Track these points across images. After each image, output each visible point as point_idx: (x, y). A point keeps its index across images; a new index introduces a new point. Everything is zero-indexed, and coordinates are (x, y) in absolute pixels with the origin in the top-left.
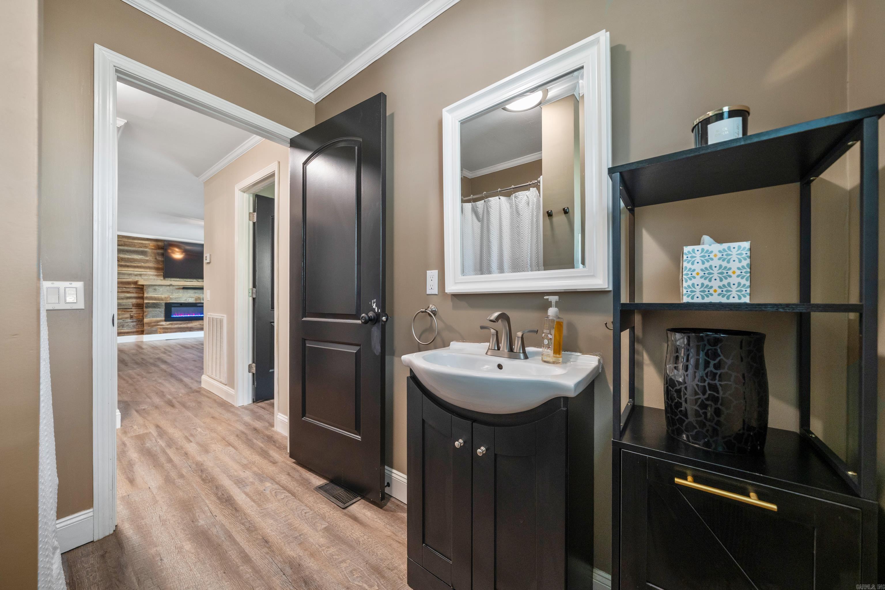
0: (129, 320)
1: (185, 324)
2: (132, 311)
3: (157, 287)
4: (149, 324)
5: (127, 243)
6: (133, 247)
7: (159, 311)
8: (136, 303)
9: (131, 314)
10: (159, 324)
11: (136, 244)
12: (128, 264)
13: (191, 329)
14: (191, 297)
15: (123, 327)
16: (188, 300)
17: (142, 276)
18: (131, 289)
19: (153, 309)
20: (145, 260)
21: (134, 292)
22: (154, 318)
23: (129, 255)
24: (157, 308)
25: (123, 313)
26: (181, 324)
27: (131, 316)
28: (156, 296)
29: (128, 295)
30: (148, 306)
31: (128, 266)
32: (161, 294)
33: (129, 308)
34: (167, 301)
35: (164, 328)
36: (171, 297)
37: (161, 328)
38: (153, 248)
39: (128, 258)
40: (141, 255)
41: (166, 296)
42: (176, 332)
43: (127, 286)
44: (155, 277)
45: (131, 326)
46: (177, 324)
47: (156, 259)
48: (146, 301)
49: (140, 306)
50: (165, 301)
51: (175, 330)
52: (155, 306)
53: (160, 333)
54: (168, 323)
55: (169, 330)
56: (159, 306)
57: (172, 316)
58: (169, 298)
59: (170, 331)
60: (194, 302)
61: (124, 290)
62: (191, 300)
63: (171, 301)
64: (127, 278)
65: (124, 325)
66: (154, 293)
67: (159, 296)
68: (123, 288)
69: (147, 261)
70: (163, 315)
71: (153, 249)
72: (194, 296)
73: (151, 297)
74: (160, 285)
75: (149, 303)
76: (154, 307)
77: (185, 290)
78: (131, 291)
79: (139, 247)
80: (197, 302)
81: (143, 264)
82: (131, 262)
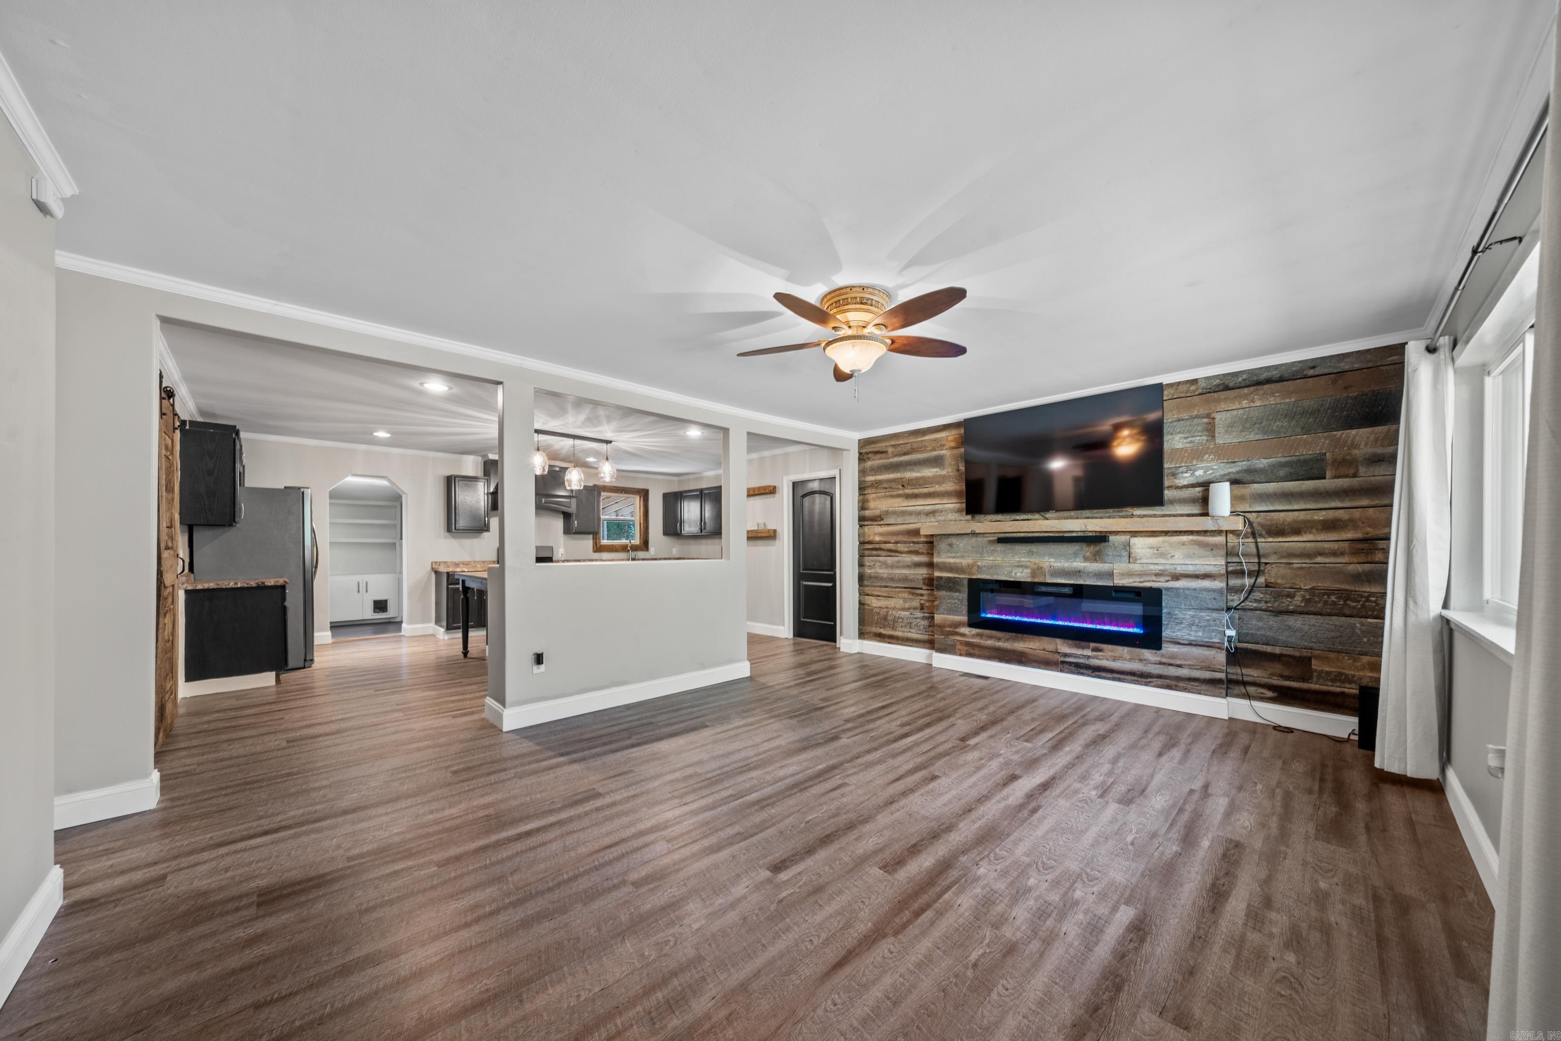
0: (919, 614)
1: (1007, 640)
2: (922, 595)
3: (953, 540)
4: (941, 627)
5: (915, 446)
6: (923, 452)
7: (959, 600)
8: (927, 576)
9: (922, 602)
10: (958, 630)
11: (927, 444)
12: (916, 491)
13: (1020, 659)
14: (1022, 566)
15: (910, 628)
16: (1016, 574)
17: (937, 514)
18: (921, 545)
19: (949, 593)
20: (941, 476)
21: (925, 552)
22: (950, 614)
23: (918, 471)
24: (955, 592)
25: (910, 596)
26: (999, 639)
27: (921, 604)
28: (952, 560)
29: (917, 559)
30: (940, 585)
31: (915, 496)
32: (962, 557)
33: (919, 586)
34: (973, 574)
35: (968, 644)
36: (979, 564)
37: (961, 643)
38: (953, 444)
39: (917, 479)
40: (934, 468)
41: (970, 561)
42: (989, 658)
43: (915, 540)
44: (956, 516)
45: (922, 627)
46: (990, 637)
47: (958, 470)
48: (937, 574)
49: (931, 583)
50: (969, 574)
51: (987, 653)
52: (951, 585)
53: (961, 655)
54: (975, 631)
55: (976, 651)
56: (958, 587)
57: (983, 615)
58: (975, 568)
59: (979, 653)
60: (1029, 580)
61: (913, 547)
62: (1022, 575)
63: (980, 577)
64: (915, 521)
65: (911, 623)
66: (949, 554)
67: (958, 560)
68: (910, 543)
69: (941, 480)
70: (965, 609)
71: (952, 448)
72: (1028, 564)
73: (944, 563)
74: (958, 535)
75: (941, 578)
76: (950, 589)
77: (1008, 546)
78: (920, 551)
79: (931, 450)
80: (1036, 580)
81: (938, 488)
82: (920, 485)
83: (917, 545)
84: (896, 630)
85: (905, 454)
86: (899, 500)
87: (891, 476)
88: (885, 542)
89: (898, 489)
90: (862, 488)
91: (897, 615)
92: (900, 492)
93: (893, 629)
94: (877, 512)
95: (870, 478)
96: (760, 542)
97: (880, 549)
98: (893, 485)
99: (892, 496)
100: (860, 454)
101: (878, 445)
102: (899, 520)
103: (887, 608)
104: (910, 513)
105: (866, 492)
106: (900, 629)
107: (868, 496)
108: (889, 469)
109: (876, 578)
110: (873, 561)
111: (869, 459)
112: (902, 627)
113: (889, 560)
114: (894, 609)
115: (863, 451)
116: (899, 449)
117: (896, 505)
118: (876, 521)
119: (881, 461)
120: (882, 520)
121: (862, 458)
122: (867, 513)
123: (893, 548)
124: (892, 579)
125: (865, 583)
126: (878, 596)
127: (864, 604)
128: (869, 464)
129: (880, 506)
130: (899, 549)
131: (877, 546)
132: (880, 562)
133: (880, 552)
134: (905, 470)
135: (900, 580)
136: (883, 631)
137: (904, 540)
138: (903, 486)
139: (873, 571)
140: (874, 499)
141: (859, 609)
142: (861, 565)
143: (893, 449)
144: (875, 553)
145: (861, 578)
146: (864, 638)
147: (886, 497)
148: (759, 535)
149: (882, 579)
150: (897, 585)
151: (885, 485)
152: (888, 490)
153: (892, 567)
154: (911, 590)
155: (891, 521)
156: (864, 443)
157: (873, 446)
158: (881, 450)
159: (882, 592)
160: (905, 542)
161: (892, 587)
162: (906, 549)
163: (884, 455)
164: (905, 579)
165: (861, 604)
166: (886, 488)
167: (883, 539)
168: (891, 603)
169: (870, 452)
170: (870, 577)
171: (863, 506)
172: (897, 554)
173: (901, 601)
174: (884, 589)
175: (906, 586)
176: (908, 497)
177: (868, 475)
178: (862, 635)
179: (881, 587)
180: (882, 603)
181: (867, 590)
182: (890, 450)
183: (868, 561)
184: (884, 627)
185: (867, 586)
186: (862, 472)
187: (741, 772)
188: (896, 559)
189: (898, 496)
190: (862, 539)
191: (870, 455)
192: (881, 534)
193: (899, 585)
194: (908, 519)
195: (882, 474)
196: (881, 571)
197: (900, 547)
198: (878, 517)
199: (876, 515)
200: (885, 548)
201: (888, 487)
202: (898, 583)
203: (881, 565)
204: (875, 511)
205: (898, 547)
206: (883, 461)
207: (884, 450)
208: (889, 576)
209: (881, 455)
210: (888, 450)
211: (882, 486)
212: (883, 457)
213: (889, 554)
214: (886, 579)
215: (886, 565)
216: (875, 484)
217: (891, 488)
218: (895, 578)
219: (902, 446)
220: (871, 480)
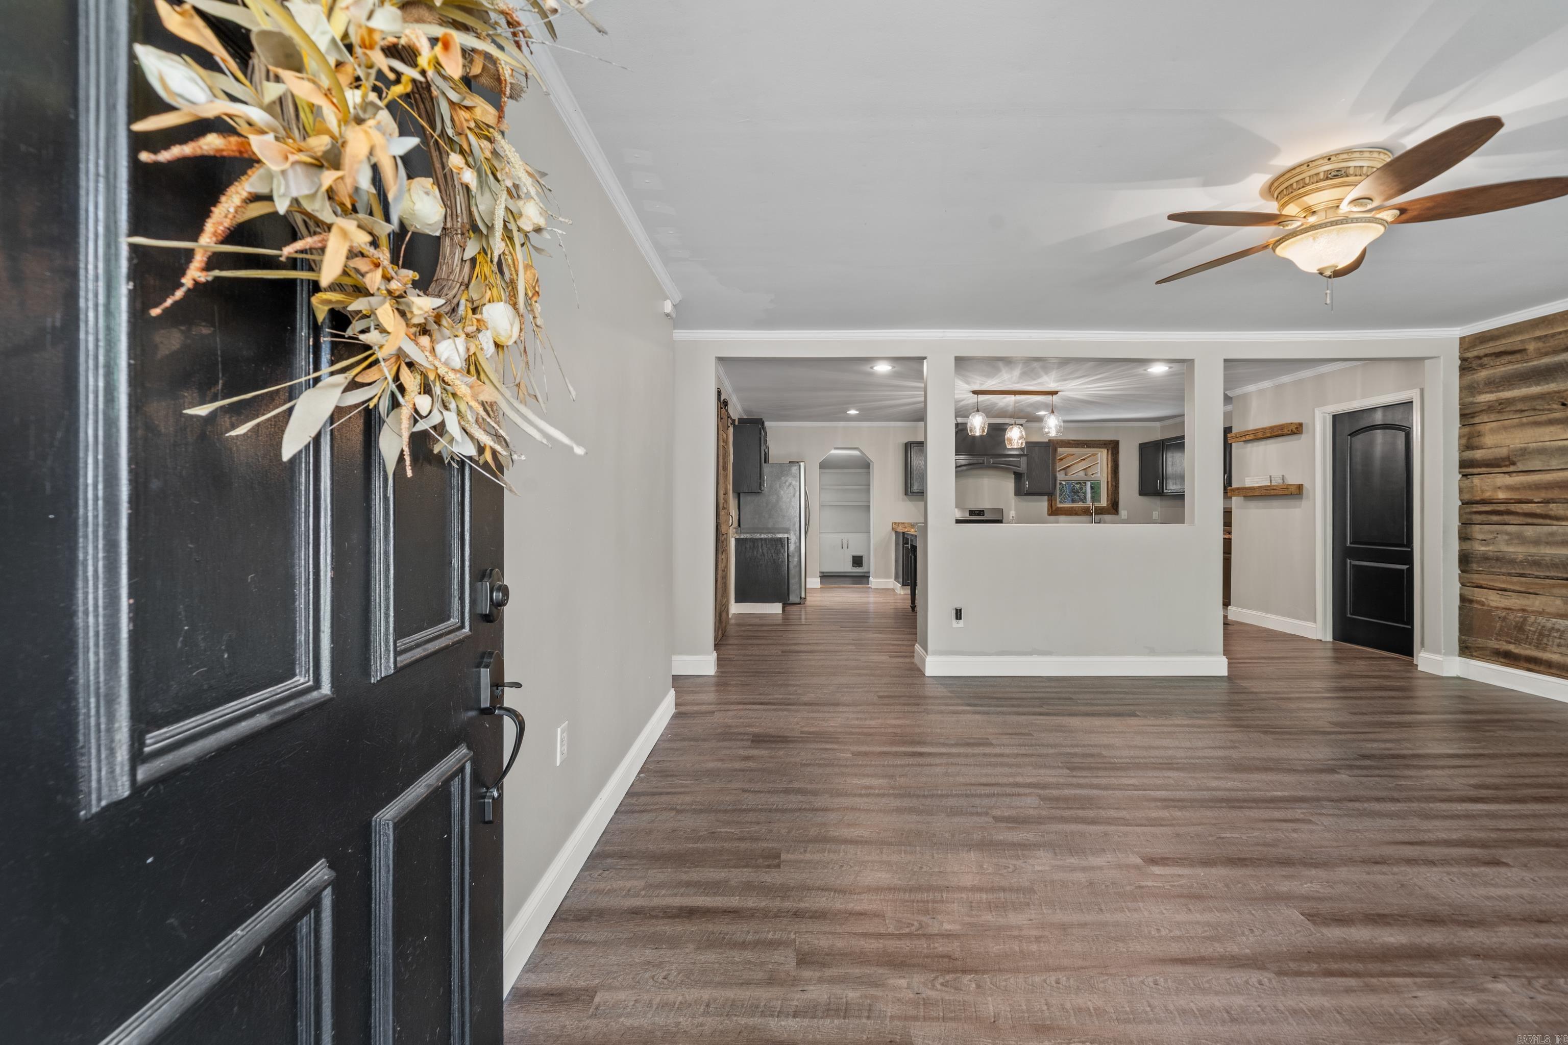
84: (1544, 650)
86: (1552, 428)
87: (1535, 390)
88: (1520, 502)
89: (1551, 410)
90: (1467, 415)
91: (1549, 625)
92: (1557, 415)
93: (1537, 647)
94: (1504, 452)
95: (1485, 398)
96: (1276, 503)
97: (1509, 513)
98: (1539, 404)
99: (1537, 424)
100: (1463, 359)
101: (1504, 341)
102: (1554, 464)
103: (1524, 610)
105: (1477, 420)
106: (1555, 649)
107: (1480, 428)
108: (1530, 378)
109: (1497, 559)
110: (1492, 532)
111: (1483, 366)
112: (1559, 645)
113: (1529, 531)
114: (1541, 613)
115: (1469, 355)
116: (1552, 343)
117: (1546, 438)
118: (1499, 466)
119: (1510, 367)
120: (1514, 464)
121: (1466, 366)
122: (1478, 454)
123: (1538, 511)
124: (1536, 564)
125: (1475, 566)
126: (1505, 590)
127: (1471, 601)
128: (1483, 374)
129: (1508, 442)
130: (1552, 513)
131: (1502, 507)
132: (1508, 534)
133: (1506, 518)
136: (1512, 648)
139: (1491, 548)
140: (1492, 431)
141: (1460, 608)
142: (1464, 537)
143: (1540, 345)
144: (1495, 518)
145: (1465, 560)
146: (1472, 656)
147: (1522, 425)
148: (1272, 492)
149: (1512, 562)
150: (1548, 574)
151: (1520, 406)
152: (1526, 414)
153: (1537, 542)
155: (1536, 464)
156: (1467, 343)
157: (1491, 344)
158: (1509, 348)
159: (1512, 583)
161: (1537, 577)
163: (1518, 356)
164: (1566, 564)
165: (1463, 599)
166: (1522, 411)
167: (1515, 495)
168: (1535, 603)
169: (1486, 355)
170: (1486, 558)
171: (1469, 443)
172: (1548, 522)
173: (1559, 602)
174: (1515, 579)
175: (1566, 576)
177: (1480, 393)
178: (1466, 650)
179: (1510, 574)
180: (1515, 602)
181: (1476, 578)
182: (1531, 347)
183: (1478, 532)
184: (1517, 642)
185: (1478, 572)
186: (1467, 389)
187: (1155, 768)
188: (1546, 529)
189: (1551, 422)
190: (1467, 497)
191: (1485, 360)
192: (1510, 488)
193: (1552, 574)
195: (1513, 389)
196: (1511, 549)
197: (1554, 509)
198: (1503, 459)
199: (1498, 456)
200: (1519, 510)
201: (1526, 408)
202: (1549, 570)
203: (1511, 539)
204: (1497, 450)
205: (1551, 510)
206: (1515, 367)
207: (1520, 347)
208: (1530, 558)
209: (1510, 358)
210: (1527, 347)
211: (1513, 408)
212: (1514, 360)
213: (1530, 520)
214: (1521, 561)
215: (1522, 540)
216: (1500, 404)
217: (1535, 410)
218: (1543, 562)
219: (1561, 336)
220: (1487, 400)
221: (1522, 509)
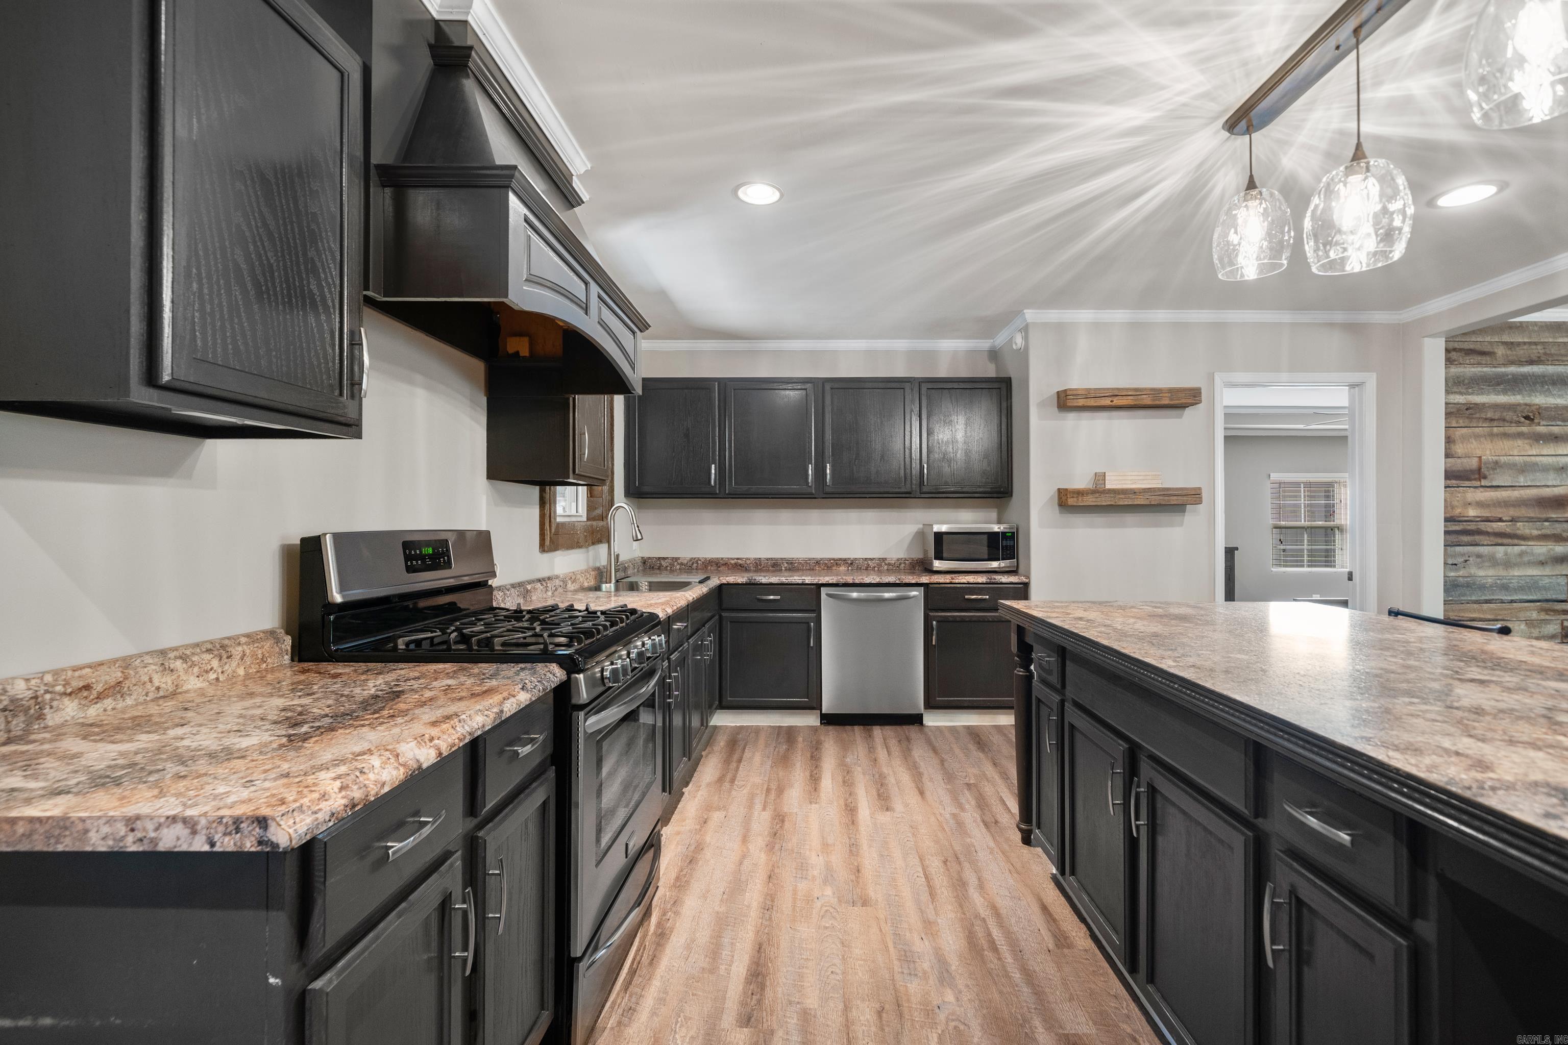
83: (1557, 525)
85: (1531, 362)
86: (1520, 442)
87: (1502, 399)
88: (1488, 520)
89: (1518, 423)
92: (1524, 429)
94: (1475, 463)
96: (1130, 518)
97: (1479, 532)
98: (1509, 415)
99: (1506, 436)
101: (1477, 339)
102: (1522, 480)
104: (1546, 469)
108: (1498, 385)
109: (1468, 586)
110: (1463, 555)
113: (1500, 551)
116: (1521, 352)
117: (1516, 453)
118: (1469, 479)
119: (1478, 369)
120: (1485, 477)
123: (1508, 530)
124: (1505, 587)
129: (1478, 453)
130: (1519, 532)
131: (1472, 526)
132: (1479, 556)
133: (1477, 538)
134: (1533, 391)
135: (1521, 589)
137: (1532, 515)
138: (1527, 418)
140: (1465, 438)
143: (1510, 351)
144: (1466, 539)
147: (1492, 435)
149: (1482, 587)
150: (1515, 597)
151: (1490, 415)
152: (1495, 424)
153: (1508, 564)
154: (1545, 605)
155: (1507, 480)
158: (1478, 347)
160: (1530, 520)
161: (1502, 602)
162: (1536, 532)
163: (1484, 359)
164: (1532, 585)
166: (1492, 420)
167: (1486, 513)
172: (1516, 541)
174: (1485, 606)
175: (1534, 598)
176: (1538, 438)
182: (1500, 351)
189: (1520, 435)
192: (1480, 504)
194: (1540, 478)
195: (1482, 394)
196: (1481, 573)
197: (1521, 528)
198: (1472, 471)
199: (1468, 468)
200: (1489, 530)
201: (1496, 417)
202: (1516, 593)
203: (1483, 562)
204: (1465, 460)
205: (1519, 529)
206: (1485, 369)
207: (1487, 348)
208: (1498, 581)
209: (1479, 358)
210: (1496, 350)
211: (1483, 416)
212: (1484, 362)
213: (1500, 541)
214: (1491, 586)
215: (1493, 562)
216: (1467, 409)
217: (1504, 420)
218: (1510, 585)
219: (1525, 347)
220: (1456, 401)
221: (1492, 528)
